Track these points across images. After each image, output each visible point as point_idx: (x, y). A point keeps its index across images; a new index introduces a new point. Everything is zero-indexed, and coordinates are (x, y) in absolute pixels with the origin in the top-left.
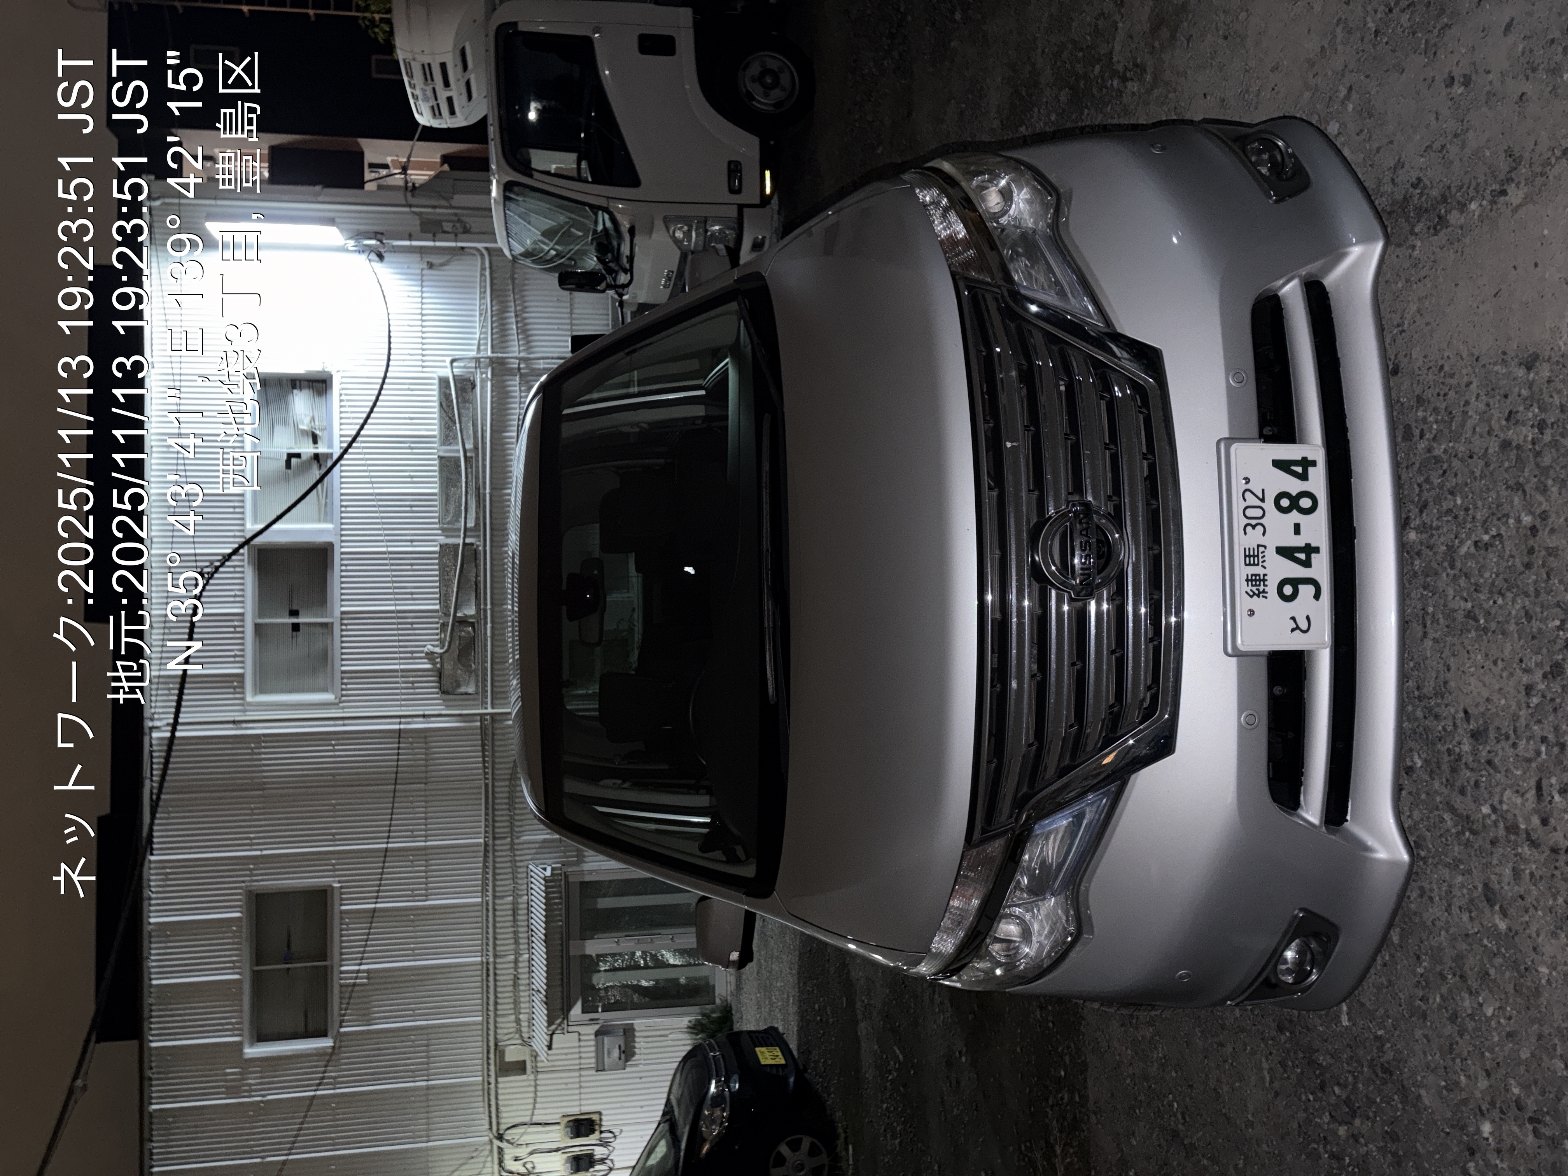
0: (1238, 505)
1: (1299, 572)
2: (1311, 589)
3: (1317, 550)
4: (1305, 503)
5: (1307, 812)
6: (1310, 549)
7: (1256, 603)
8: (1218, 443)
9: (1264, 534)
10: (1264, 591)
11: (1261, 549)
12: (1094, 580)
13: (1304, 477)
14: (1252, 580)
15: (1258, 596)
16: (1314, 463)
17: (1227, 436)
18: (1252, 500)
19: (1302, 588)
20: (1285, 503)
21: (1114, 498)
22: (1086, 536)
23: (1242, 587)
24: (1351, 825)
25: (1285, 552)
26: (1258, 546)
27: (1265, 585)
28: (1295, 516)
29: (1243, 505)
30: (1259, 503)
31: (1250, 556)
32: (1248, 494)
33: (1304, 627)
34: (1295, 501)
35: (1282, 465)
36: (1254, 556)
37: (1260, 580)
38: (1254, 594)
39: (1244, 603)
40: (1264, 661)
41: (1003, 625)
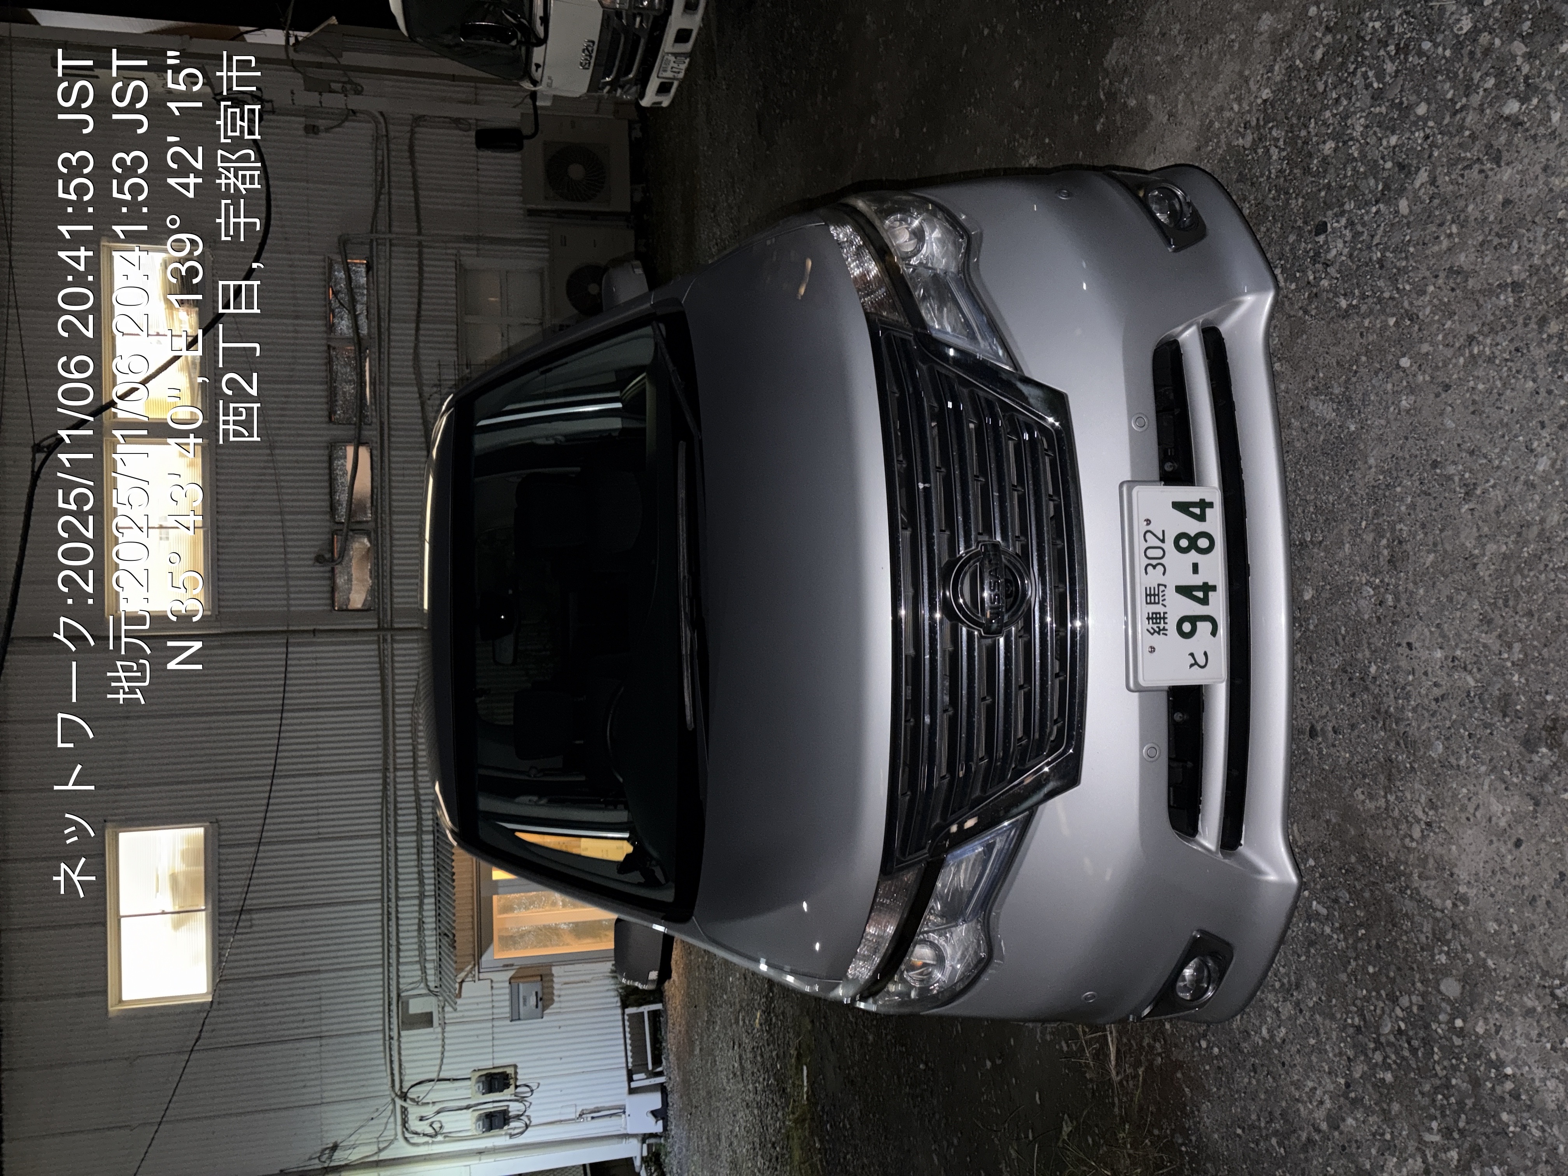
0: (1140, 546)
1: (1197, 609)
2: (1208, 626)
4: (1203, 543)
5: (1205, 838)
6: (1207, 588)
7: (1156, 640)
8: (1121, 486)
9: (1164, 574)
10: (1164, 629)
11: (1162, 588)
12: (1002, 618)
13: (1202, 518)
14: (1152, 618)
15: (1159, 633)
16: (1211, 505)
17: (1129, 478)
18: (1152, 541)
19: (1200, 625)
20: (1184, 543)
21: (1022, 538)
22: (996, 576)
23: (1143, 625)
24: (1245, 849)
25: (1185, 591)
26: (1159, 585)
27: (1165, 623)
28: (1193, 556)
29: (1145, 545)
30: (1159, 544)
31: (1150, 595)
32: (1149, 535)
33: (1202, 663)
34: (1193, 540)
35: (1182, 507)
36: (1154, 595)
37: (1160, 618)
38: (1155, 631)
39: (1145, 640)
40: (1164, 695)
41: (916, 662)
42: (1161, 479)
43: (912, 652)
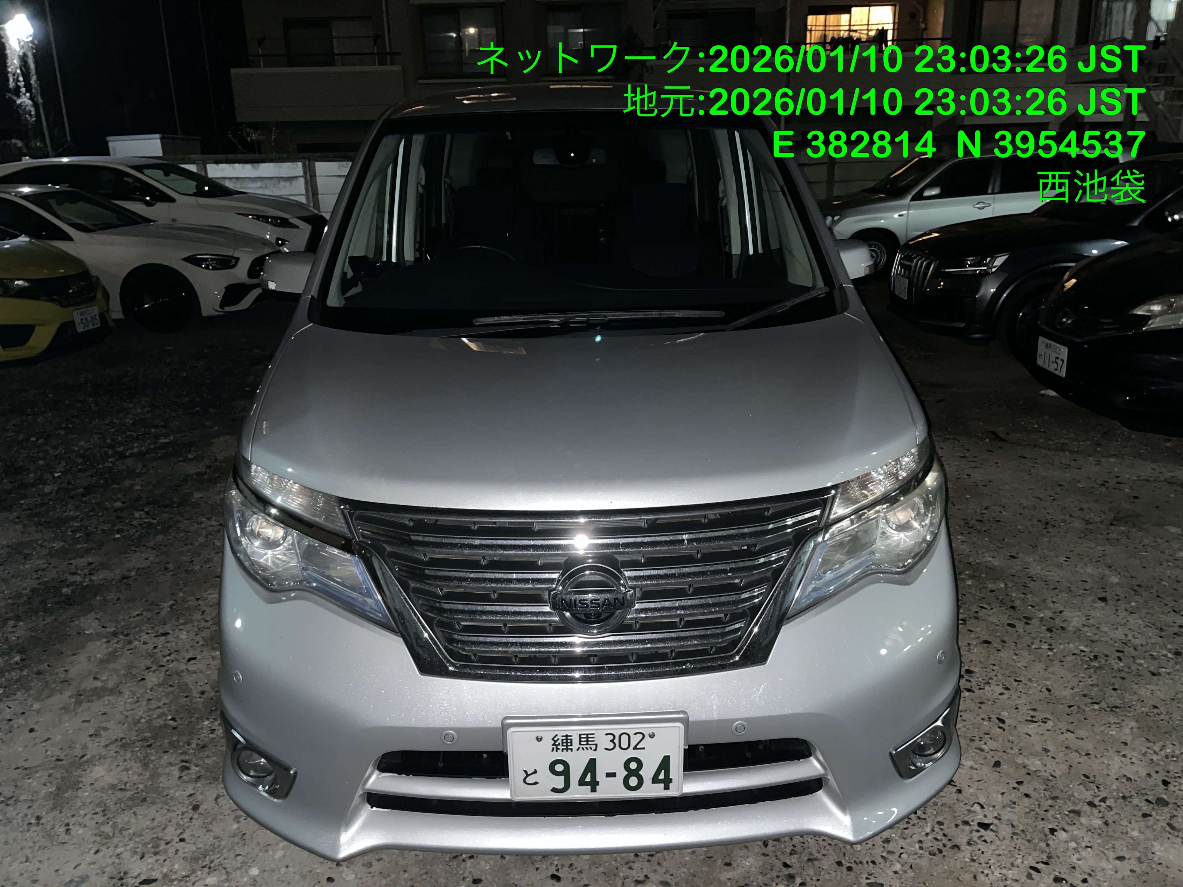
0: (630, 728)
1: (575, 775)
2: (561, 785)
3: (594, 790)
4: (633, 781)
5: (376, 778)
6: (594, 785)
7: (548, 743)
8: (684, 712)
9: (606, 749)
10: (557, 749)
11: (594, 747)
12: (567, 611)
13: (655, 780)
14: (567, 739)
15: (553, 745)
16: (667, 788)
17: (690, 719)
18: (635, 740)
19: (562, 778)
20: (633, 766)
21: (638, 625)
22: (604, 604)
23: (561, 731)
24: (367, 810)
25: (591, 765)
26: (596, 745)
27: (563, 750)
28: (622, 773)
29: (631, 733)
30: (633, 745)
31: (587, 738)
32: (641, 736)
33: (528, 780)
34: (636, 773)
35: (665, 763)
36: (587, 741)
37: (567, 746)
38: (555, 741)
39: (548, 733)
40: (499, 749)
41: (527, 532)
42: (689, 746)
43: (536, 528)
